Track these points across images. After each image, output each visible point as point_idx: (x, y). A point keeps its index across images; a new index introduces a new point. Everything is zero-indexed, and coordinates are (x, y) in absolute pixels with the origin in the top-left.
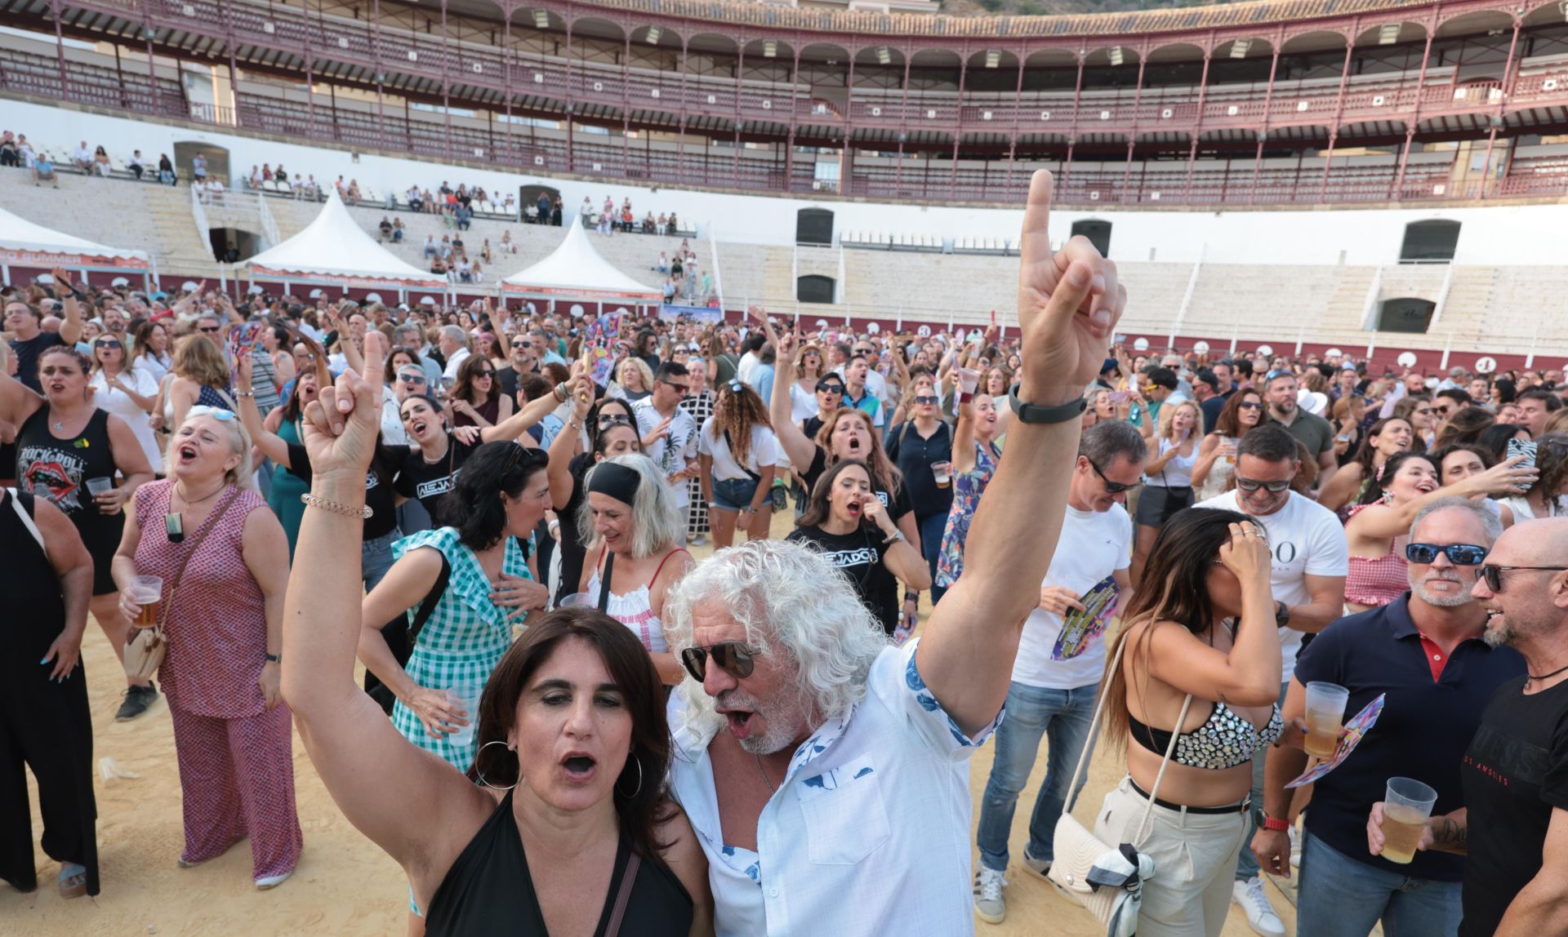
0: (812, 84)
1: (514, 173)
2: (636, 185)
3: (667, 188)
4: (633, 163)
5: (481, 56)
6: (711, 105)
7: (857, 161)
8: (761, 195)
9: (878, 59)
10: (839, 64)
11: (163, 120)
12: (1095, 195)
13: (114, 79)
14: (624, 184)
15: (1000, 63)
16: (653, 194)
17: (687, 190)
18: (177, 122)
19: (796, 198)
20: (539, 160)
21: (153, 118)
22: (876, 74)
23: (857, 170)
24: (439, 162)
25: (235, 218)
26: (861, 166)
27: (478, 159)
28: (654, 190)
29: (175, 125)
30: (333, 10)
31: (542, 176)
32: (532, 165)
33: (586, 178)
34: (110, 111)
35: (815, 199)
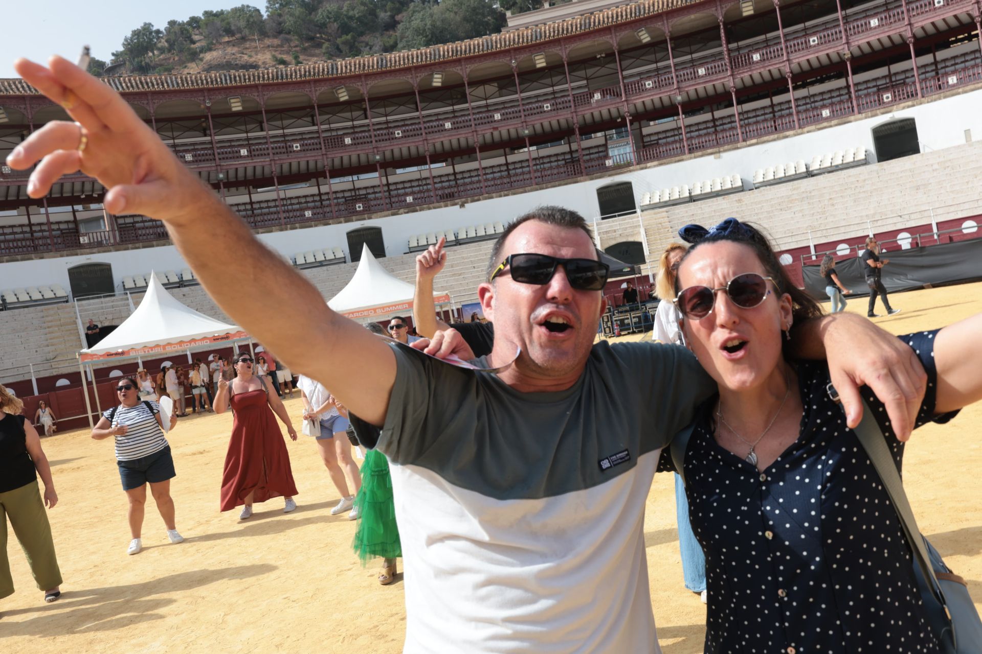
0: (587, 79)
1: (340, 222)
2: (446, 206)
3: (473, 201)
4: (443, 188)
5: (301, 138)
6: (498, 121)
7: (645, 131)
8: (559, 185)
9: (640, 41)
10: (607, 55)
11: (59, 253)
12: (887, 97)
13: (26, 232)
14: (435, 208)
15: (755, 10)
16: (463, 209)
17: (492, 198)
18: (69, 252)
19: (592, 179)
20: (359, 207)
21: (51, 254)
22: (643, 55)
23: (646, 139)
24: (277, 230)
25: (110, 317)
26: (649, 135)
27: (309, 219)
28: (462, 206)
29: (67, 255)
30: (181, 136)
31: (364, 219)
32: (356, 213)
33: (402, 211)
34: (19, 257)
35: (610, 176)
